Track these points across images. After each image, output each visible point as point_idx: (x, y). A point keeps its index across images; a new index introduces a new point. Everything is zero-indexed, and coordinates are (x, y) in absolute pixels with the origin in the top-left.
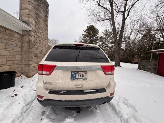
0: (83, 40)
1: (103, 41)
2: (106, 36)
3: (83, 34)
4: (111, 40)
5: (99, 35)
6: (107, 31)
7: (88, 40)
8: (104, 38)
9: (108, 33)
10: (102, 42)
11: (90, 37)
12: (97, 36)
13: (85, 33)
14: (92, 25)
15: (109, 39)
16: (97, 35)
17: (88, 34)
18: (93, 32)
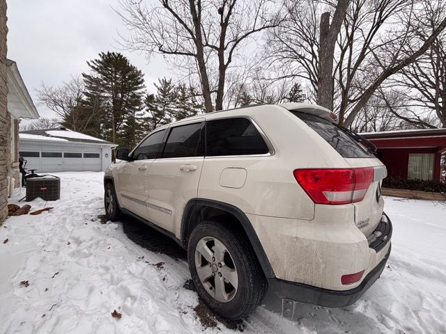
0: (87, 94)
1: (156, 110)
2: (164, 97)
3: (84, 75)
4: (176, 110)
5: (143, 90)
6: (166, 84)
7: (107, 98)
8: (158, 101)
9: (170, 89)
10: (154, 110)
11: (115, 90)
12: (139, 91)
13: (96, 75)
14: (119, 55)
15: (172, 106)
16: (139, 88)
17: (105, 79)
18: (124, 77)
